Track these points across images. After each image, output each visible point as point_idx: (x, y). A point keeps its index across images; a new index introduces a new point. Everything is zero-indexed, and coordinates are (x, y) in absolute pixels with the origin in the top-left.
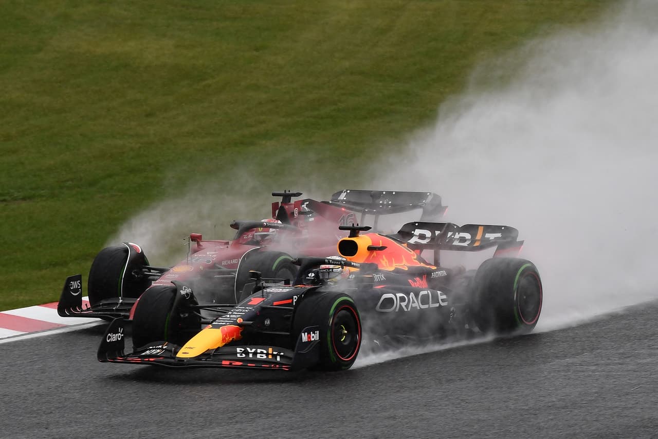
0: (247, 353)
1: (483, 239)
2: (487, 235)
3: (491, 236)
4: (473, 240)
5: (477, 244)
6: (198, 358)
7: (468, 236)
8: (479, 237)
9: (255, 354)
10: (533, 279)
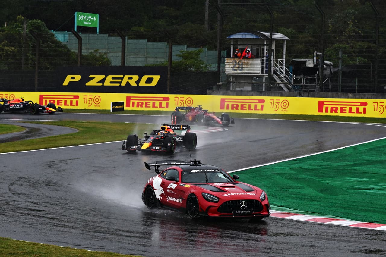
0: (155, 148)
1: (182, 128)
2: (183, 127)
3: (184, 128)
4: (180, 128)
5: (181, 129)
6: (146, 149)
7: (179, 127)
8: (181, 127)
9: (157, 148)
10: (196, 136)
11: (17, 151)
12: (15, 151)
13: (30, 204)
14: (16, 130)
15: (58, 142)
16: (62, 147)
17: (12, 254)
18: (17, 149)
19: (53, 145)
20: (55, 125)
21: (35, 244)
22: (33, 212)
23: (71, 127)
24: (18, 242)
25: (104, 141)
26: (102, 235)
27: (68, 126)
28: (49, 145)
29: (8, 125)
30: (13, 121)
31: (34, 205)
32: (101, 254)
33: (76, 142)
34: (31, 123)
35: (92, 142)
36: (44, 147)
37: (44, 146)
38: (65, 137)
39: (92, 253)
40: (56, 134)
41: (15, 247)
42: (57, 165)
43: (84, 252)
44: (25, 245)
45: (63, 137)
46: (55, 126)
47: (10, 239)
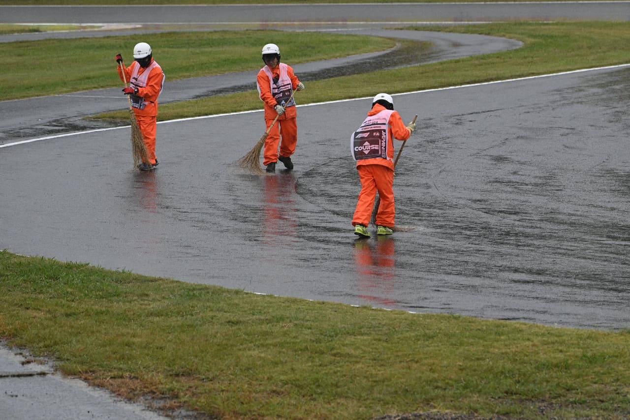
11: (350, 98)
12: (345, 98)
13: (328, 216)
14: (370, 47)
15: (458, 73)
16: (463, 86)
17: (233, 323)
18: (352, 92)
19: (443, 80)
20: (472, 32)
21: (294, 301)
22: (329, 234)
23: (508, 35)
24: (257, 297)
25: (570, 68)
26: (463, 280)
27: (502, 33)
28: (432, 81)
29: (356, 36)
30: (374, 25)
31: (340, 218)
32: (433, 320)
33: (502, 72)
34: (416, 30)
35: (541, 71)
36: (418, 87)
37: (419, 84)
38: (483, 60)
39: (415, 318)
40: (463, 53)
41: (246, 309)
42: (435, 126)
43: (396, 316)
44: (271, 303)
45: (477, 62)
46: (473, 35)
47: (242, 292)
